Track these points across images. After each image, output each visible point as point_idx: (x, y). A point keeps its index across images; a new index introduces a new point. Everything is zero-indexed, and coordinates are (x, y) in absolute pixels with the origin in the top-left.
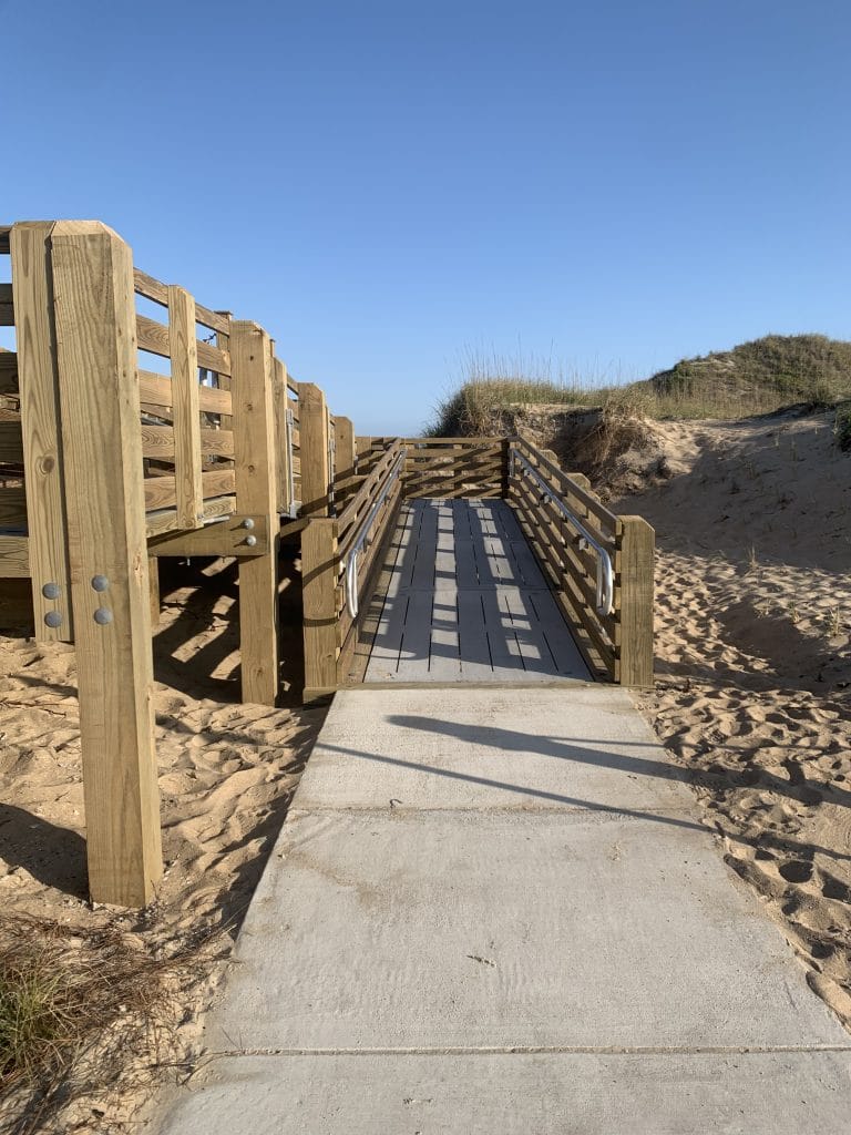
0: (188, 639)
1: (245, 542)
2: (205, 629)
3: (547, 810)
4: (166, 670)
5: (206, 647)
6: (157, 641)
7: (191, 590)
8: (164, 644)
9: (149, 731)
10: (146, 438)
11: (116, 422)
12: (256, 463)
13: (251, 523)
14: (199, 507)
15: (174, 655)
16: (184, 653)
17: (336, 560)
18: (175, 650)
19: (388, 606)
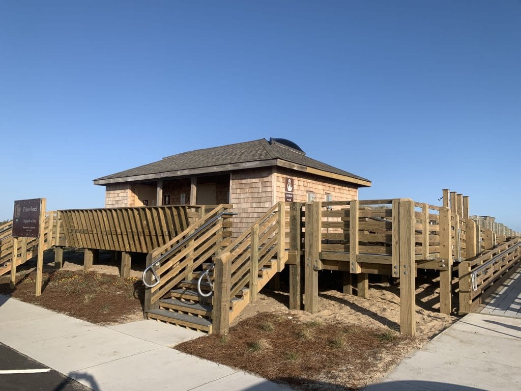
0: (426, 296)
1: (442, 266)
2: (431, 295)
3: (515, 339)
4: (418, 302)
5: (431, 299)
6: (417, 295)
7: (427, 285)
8: (418, 297)
9: (414, 313)
10: (416, 238)
11: (410, 235)
12: (445, 244)
13: (443, 261)
14: (428, 255)
15: (421, 300)
16: (425, 300)
17: (469, 273)
18: (422, 299)
19: (498, 296)
